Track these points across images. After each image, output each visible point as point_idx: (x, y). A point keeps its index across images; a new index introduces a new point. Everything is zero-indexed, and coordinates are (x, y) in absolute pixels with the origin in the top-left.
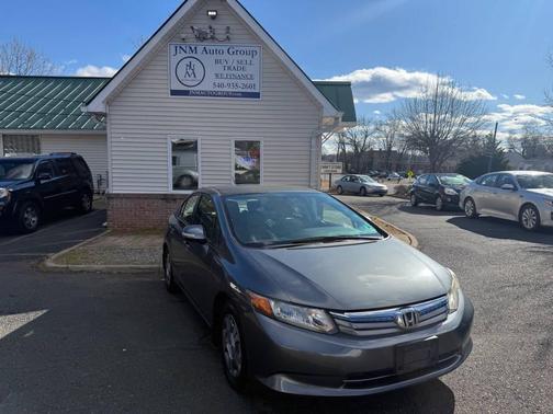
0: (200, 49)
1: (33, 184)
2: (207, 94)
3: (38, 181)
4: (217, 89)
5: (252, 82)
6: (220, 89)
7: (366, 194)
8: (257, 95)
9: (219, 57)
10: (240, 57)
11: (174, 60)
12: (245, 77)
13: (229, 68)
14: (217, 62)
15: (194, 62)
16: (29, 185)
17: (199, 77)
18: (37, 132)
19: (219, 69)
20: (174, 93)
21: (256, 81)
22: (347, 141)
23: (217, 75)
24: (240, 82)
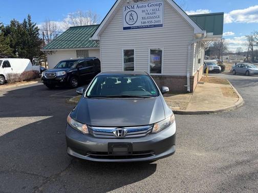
0: (136, 6)
1: (76, 70)
2: (138, 27)
3: (78, 69)
4: (143, 25)
5: (158, 19)
6: (144, 25)
7: (249, 75)
8: (161, 25)
9: (144, 9)
10: (153, 8)
11: (125, 13)
12: (156, 17)
13: (148, 14)
14: (143, 11)
15: (133, 13)
16: (75, 70)
17: (135, 20)
18: (88, 48)
19: (144, 15)
20: (125, 28)
21: (161, 19)
22: (254, 44)
23: (143, 18)
24: (153, 20)
